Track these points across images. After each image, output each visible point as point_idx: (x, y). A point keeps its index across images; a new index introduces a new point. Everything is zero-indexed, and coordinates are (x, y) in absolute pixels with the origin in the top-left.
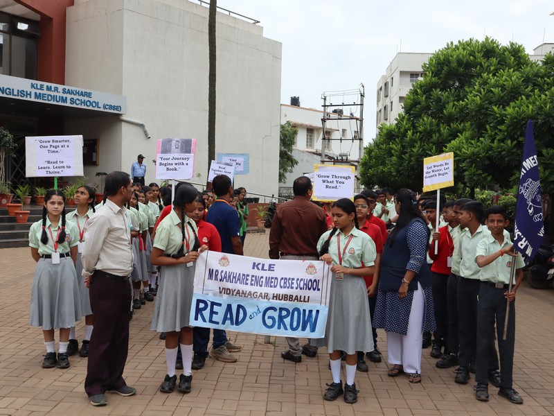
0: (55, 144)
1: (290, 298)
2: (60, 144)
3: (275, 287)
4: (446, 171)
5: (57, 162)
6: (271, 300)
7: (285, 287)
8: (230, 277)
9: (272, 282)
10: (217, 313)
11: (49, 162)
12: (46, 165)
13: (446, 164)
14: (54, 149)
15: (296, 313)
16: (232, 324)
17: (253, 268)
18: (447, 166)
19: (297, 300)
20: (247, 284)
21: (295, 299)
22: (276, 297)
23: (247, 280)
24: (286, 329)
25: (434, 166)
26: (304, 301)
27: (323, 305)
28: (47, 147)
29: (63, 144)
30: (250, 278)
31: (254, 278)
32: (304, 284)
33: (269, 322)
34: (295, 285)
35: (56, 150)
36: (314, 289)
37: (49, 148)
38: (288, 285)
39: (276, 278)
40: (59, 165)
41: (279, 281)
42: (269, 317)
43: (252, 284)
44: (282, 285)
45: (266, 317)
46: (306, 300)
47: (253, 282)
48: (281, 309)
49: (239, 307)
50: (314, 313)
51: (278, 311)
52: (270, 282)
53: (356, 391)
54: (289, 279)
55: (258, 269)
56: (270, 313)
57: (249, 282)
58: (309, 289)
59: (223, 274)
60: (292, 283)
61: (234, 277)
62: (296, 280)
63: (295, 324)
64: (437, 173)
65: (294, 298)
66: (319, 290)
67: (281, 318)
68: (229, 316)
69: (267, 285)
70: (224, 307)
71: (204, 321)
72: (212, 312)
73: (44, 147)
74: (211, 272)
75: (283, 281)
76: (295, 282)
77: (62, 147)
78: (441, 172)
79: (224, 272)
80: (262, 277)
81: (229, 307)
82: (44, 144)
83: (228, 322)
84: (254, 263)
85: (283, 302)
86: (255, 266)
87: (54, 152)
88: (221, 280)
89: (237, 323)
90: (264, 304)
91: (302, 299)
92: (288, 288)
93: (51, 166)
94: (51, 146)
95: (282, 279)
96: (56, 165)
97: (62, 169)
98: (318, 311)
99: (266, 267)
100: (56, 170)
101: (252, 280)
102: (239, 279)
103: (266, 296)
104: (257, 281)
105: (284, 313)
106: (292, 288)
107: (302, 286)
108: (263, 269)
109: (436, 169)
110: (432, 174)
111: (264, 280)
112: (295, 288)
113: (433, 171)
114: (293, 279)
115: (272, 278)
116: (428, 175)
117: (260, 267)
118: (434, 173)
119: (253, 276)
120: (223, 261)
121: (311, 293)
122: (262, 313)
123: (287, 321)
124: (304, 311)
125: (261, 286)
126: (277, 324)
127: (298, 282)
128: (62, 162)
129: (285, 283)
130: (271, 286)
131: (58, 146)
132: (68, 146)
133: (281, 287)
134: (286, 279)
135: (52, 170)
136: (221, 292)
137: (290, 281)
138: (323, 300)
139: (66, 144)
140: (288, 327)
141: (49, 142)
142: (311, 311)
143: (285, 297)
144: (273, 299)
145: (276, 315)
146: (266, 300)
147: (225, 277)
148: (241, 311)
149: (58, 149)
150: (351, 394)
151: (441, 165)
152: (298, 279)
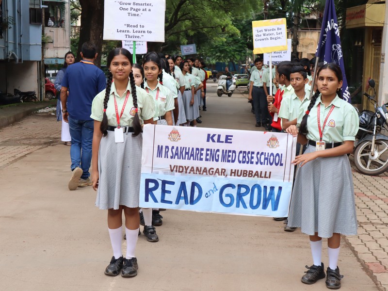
0: (136, 7)
1: (249, 174)
2: (142, 7)
3: (233, 161)
4: (279, 36)
5: (137, 26)
6: (229, 177)
7: (244, 162)
8: (181, 153)
9: (229, 156)
10: (169, 192)
11: (128, 26)
12: (126, 28)
13: (278, 29)
14: (134, 12)
15: (256, 190)
16: (186, 203)
17: (208, 141)
18: (279, 31)
19: (258, 175)
20: (201, 159)
21: (255, 175)
22: (234, 173)
23: (202, 154)
24: (245, 207)
25: (266, 30)
26: (265, 177)
27: (286, 181)
28: (127, 9)
29: (144, 7)
30: (204, 152)
31: (209, 152)
32: (265, 159)
33: (227, 200)
34: (255, 160)
35: (137, 13)
36: (277, 164)
37: (129, 11)
38: (247, 160)
39: (234, 152)
40: (139, 29)
41: (237, 155)
42: (227, 195)
43: (207, 160)
44: (241, 159)
45: (224, 195)
46: (268, 175)
47: (208, 157)
48: (240, 186)
49: (194, 184)
50: (276, 190)
51: (237, 188)
52: (227, 156)
53: (339, 276)
54: (249, 152)
55: (213, 141)
56: (228, 190)
57: (204, 157)
58: (271, 164)
59: (174, 151)
60: (252, 158)
61: (186, 153)
62: (256, 153)
63: (255, 203)
64: (269, 37)
65: (253, 174)
66: (281, 165)
67: (240, 196)
68: (182, 195)
69: (223, 159)
70: (177, 186)
71: (156, 201)
72: (164, 191)
73: (124, 9)
74: (160, 149)
75: (241, 155)
76: (254, 156)
77: (143, 10)
78: (273, 36)
79: (175, 148)
80: (218, 150)
81: (183, 185)
82: (124, 6)
83: (182, 201)
84: (209, 135)
85: (242, 178)
86: (210, 138)
87: (134, 15)
88: (172, 157)
89: (192, 202)
90: (221, 181)
91: (263, 175)
92: (248, 163)
93: (131, 29)
94: (131, 9)
95: (241, 152)
96: (136, 29)
97: (142, 34)
98: (280, 188)
99: (223, 139)
100: (136, 34)
101: (207, 155)
102: (192, 155)
103: (223, 172)
104: (213, 155)
105: (243, 190)
106: (252, 163)
107: (262, 160)
108: (219, 141)
109: (267, 32)
110: (263, 37)
111: (220, 153)
112: (255, 163)
113: (264, 35)
114: (253, 153)
115: (230, 151)
116: (258, 38)
117: (216, 138)
118: (266, 37)
119: (208, 150)
120: (174, 136)
121: (273, 168)
122: (218, 192)
123: (246, 198)
124: (265, 187)
125: (217, 161)
126: (235, 201)
127: (259, 156)
128: (143, 27)
129: (244, 157)
130: (229, 161)
131: (139, 10)
132: (150, 10)
133: (240, 162)
134: (245, 152)
135: (131, 34)
136: (172, 171)
137: (250, 155)
138: (287, 176)
139: (148, 8)
140: (248, 205)
141: (130, 4)
142: (272, 188)
143: (245, 173)
144: (231, 175)
145: (234, 192)
146: (223, 177)
147: (177, 154)
148: (196, 189)
149: (139, 12)
150: (334, 279)
151: (273, 30)
152: (258, 153)
